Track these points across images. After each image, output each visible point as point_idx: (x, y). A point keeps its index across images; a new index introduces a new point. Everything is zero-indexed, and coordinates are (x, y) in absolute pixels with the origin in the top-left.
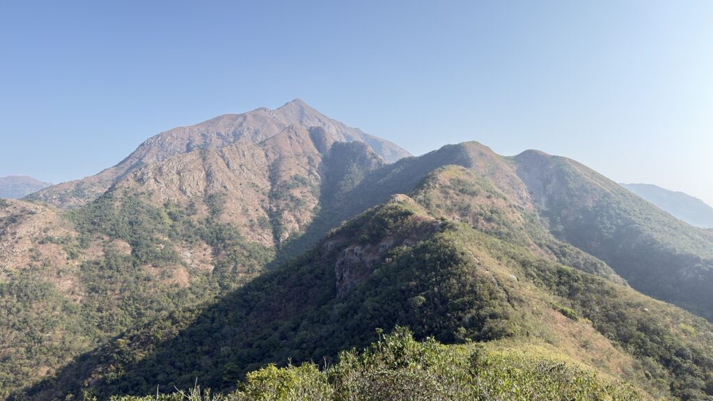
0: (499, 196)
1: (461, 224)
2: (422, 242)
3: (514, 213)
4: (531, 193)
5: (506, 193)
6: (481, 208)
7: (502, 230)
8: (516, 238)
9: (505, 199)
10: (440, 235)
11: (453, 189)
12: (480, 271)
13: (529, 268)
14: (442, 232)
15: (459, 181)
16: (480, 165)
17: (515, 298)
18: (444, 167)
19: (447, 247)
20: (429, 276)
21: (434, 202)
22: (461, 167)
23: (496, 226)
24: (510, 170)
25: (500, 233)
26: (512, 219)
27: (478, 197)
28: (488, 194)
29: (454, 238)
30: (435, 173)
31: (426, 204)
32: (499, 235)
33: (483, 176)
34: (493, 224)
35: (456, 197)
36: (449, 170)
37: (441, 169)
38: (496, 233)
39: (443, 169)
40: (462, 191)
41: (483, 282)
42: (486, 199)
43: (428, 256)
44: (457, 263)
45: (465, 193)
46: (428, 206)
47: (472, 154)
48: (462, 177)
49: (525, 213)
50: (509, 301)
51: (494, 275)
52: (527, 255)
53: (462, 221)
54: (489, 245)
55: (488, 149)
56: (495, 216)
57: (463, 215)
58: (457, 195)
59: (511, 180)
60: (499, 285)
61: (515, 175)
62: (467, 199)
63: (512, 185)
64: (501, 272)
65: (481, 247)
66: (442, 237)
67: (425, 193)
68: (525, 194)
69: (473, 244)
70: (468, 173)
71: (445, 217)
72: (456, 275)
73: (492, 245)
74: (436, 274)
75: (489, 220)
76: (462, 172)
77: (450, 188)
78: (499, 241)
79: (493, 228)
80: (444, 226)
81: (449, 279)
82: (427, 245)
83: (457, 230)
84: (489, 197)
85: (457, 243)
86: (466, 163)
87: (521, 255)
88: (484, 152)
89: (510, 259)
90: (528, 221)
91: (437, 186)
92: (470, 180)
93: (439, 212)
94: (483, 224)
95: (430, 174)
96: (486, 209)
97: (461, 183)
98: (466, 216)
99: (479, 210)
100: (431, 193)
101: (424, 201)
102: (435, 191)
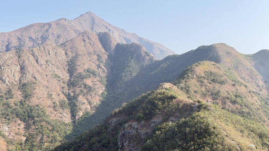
0: (241, 84)
1: (213, 105)
2: (183, 119)
3: (253, 97)
4: (266, 82)
5: (247, 82)
6: (228, 94)
7: (244, 110)
8: (255, 116)
9: (246, 87)
10: (197, 114)
11: (207, 79)
12: (228, 141)
13: (264, 139)
14: (199, 111)
16: (226, 61)
18: (200, 62)
19: (203, 123)
20: (188, 145)
21: (192, 89)
22: (213, 63)
23: (239, 107)
24: (250, 65)
25: (243, 113)
26: (252, 102)
27: (226, 85)
28: (233, 83)
29: (208, 116)
30: (193, 67)
31: (187, 90)
32: (241, 113)
33: (229, 69)
34: (237, 105)
35: (209, 85)
36: (204, 64)
37: (198, 64)
38: (239, 112)
39: (199, 63)
40: (213, 80)
42: (232, 86)
43: (188, 129)
44: (210, 135)
45: (215, 82)
46: (187, 92)
47: (221, 53)
48: (214, 70)
49: (261, 98)
51: (238, 145)
52: (263, 129)
53: (213, 103)
54: (234, 121)
55: (232, 49)
56: (238, 100)
57: (214, 99)
58: (210, 83)
59: (250, 72)
61: (253, 68)
62: (217, 86)
63: (251, 76)
64: (243, 142)
65: (228, 123)
66: (198, 116)
67: (185, 82)
68: (261, 83)
69: (222, 120)
70: (218, 67)
71: (201, 100)
72: (209, 144)
73: (237, 121)
74: (194, 144)
75: (234, 102)
76: (213, 66)
77: (204, 78)
78: (242, 119)
79: (237, 109)
80: (200, 107)
81: (204, 147)
82: (187, 121)
83: (210, 110)
84: (234, 85)
85: (210, 120)
86: (216, 59)
87: (259, 129)
88: (230, 52)
89: (251, 132)
90: (263, 103)
91: (194, 77)
92: (221, 72)
93: (196, 96)
94: (229, 105)
95: (189, 67)
96: (231, 94)
97: (212, 74)
98: (217, 99)
99: (227, 95)
100: (190, 82)
101: (185, 88)
102: (193, 80)
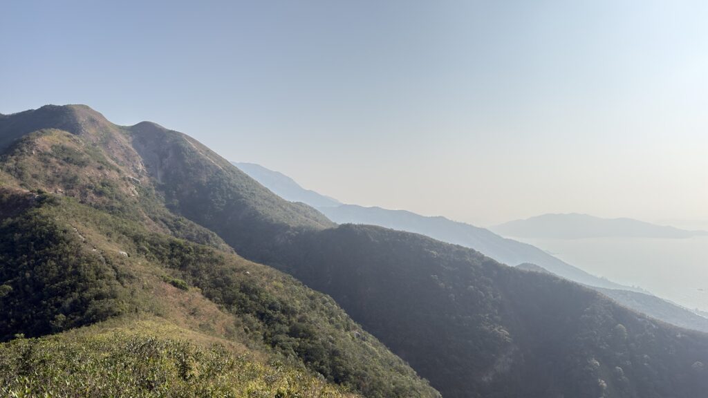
0: (111, 167)
1: (65, 198)
2: (10, 220)
3: (128, 186)
4: (147, 166)
5: (120, 165)
6: (91, 181)
7: (114, 204)
8: (130, 212)
9: (118, 171)
10: (36, 210)
11: (56, 158)
12: (86, 249)
13: (141, 243)
14: (39, 207)
15: (63, 149)
16: (91, 132)
17: (124, 275)
18: (44, 130)
19: (45, 225)
20: (18, 260)
21: (28, 172)
22: (68, 133)
23: (108, 200)
24: (124, 141)
25: (112, 208)
26: (126, 192)
27: (87, 168)
28: (99, 165)
29: (54, 214)
30: (31, 137)
31: (19, 174)
32: (111, 209)
33: (94, 145)
34: (104, 198)
35: (59, 167)
36: (51, 134)
37: (39, 133)
38: (107, 208)
39: (42, 132)
40: (67, 160)
41: (89, 262)
42: (97, 171)
43: (17, 236)
44: (57, 243)
45: (70, 162)
46: (20, 176)
47: (82, 120)
48: (67, 144)
49: (140, 187)
50: (117, 279)
51: (102, 253)
52: (140, 229)
53: (66, 194)
54: (98, 221)
55: (100, 115)
56: (106, 189)
57: (67, 188)
58: (61, 164)
59: (125, 151)
60: (107, 263)
61: (130, 146)
62: (73, 169)
63: (127, 155)
64: (110, 249)
65: (88, 223)
66: (38, 214)
67: (17, 160)
68: (140, 167)
69: (78, 219)
70: (75, 140)
71: (44, 189)
72: (55, 256)
73: (102, 220)
74: (28, 257)
75: (100, 193)
76: (67, 138)
77: (51, 156)
78: (109, 217)
79: (104, 202)
80: (42, 200)
81: (46, 261)
82: (17, 223)
83: (58, 204)
84: (100, 169)
85: (57, 219)
86: (74, 128)
87: (134, 230)
88: (95, 119)
89: (121, 235)
90: (142, 195)
91: (34, 152)
92: (78, 149)
93: (36, 183)
94: (93, 198)
95: (24, 137)
96: (96, 181)
97: (66, 151)
98: (72, 188)
99: (88, 182)
100: (26, 160)
101: (16, 170)
102: (32, 158)
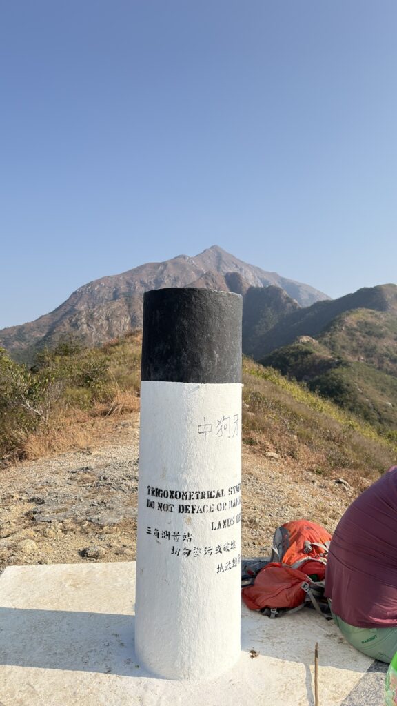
6: (388, 350)
10: (333, 370)
11: (360, 332)
12: (361, 398)
14: (336, 368)
15: (366, 324)
18: (352, 310)
21: (340, 344)
22: (371, 310)
27: (385, 339)
28: (396, 336)
29: (344, 373)
30: (342, 316)
31: (332, 345)
35: (362, 339)
36: (357, 312)
37: (349, 312)
39: (351, 312)
40: (369, 333)
42: (394, 341)
45: (371, 335)
46: (332, 347)
47: (388, 297)
48: (370, 320)
51: (372, 402)
54: (378, 380)
57: (368, 356)
58: (364, 337)
62: (373, 341)
64: (380, 400)
65: (368, 381)
66: (334, 372)
67: (331, 335)
69: (361, 378)
70: (376, 316)
75: (394, 361)
76: (370, 315)
77: (357, 330)
78: (390, 377)
80: (339, 363)
83: (350, 366)
84: (396, 339)
85: (345, 376)
86: (382, 306)
91: (343, 328)
92: (378, 323)
93: (343, 353)
94: (388, 364)
95: (338, 317)
96: (392, 350)
97: (368, 326)
98: (372, 356)
99: (385, 351)
100: (337, 335)
101: (330, 343)
102: (342, 333)
